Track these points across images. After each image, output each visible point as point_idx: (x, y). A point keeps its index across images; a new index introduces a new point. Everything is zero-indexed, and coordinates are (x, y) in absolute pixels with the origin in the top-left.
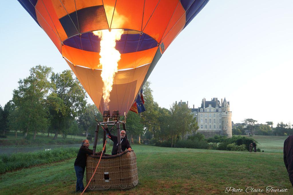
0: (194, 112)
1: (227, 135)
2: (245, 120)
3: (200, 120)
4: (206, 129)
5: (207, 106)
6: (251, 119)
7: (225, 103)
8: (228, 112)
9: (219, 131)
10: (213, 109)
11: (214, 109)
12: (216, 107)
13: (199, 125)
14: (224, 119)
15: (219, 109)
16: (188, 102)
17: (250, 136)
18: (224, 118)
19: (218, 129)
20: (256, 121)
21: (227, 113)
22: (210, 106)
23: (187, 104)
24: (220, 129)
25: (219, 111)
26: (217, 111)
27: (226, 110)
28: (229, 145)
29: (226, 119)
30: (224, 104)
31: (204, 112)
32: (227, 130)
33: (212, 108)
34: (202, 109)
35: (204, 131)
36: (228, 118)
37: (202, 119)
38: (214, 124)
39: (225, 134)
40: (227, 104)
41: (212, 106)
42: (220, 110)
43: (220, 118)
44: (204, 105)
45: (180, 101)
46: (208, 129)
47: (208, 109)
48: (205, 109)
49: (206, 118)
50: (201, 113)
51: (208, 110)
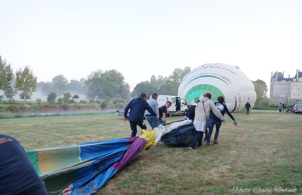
0: (289, 81)
3: (292, 89)
4: (298, 97)
5: (300, 76)
13: (292, 93)
23: (283, 74)
31: (297, 82)
34: (295, 79)
35: (297, 99)
37: (295, 88)
44: (298, 76)
45: (276, 72)
46: (301, 97)
48: (298, 80)
49: (299, 87)
50: (294, 83)
51: (301, 80)
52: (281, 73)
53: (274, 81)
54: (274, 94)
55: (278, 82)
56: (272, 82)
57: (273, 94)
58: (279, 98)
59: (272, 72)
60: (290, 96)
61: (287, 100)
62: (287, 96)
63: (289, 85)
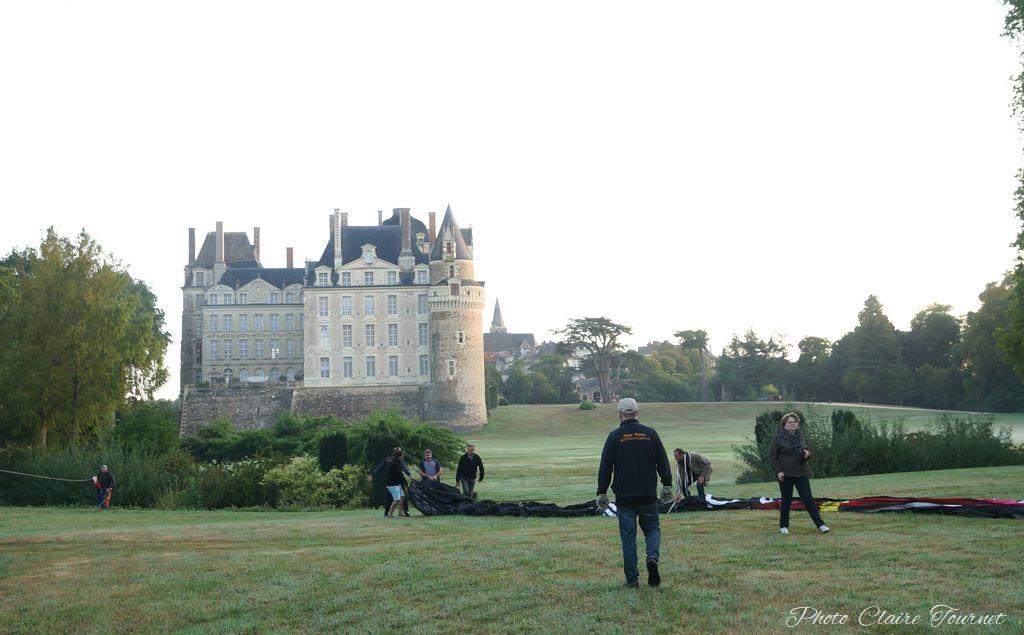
0: (291, 287)
1: (458, 408)
2: (570, 326)
3: (312, 331)
4: (346, 382)
5: (352, 253)
6: (602, 321)
7: (447, 236)
8: (466, 283)
9: (415, 389)
10: (384, 272)
11: (393, 267)
12: (402, 259)
13: (313, 355)
14: (443, 322)
15: (416, 270)
16: (257, 231)
17: (582, 408)
18: (443, 315)
19: (413, 380)
20: (627, 330)
21: (455, 289)
22: (369, 253)
23: (257, 246)
24: (423, 379)
25: (416, 281)
26: (407, 280)
27: (452, 276)
28: (274, 471)
29: (452, 321)
30: (445, 245)
31: (335, 285)
32: (455, 381)
33: (380, 263)
34: (324, 269)
35: (338, 389)
36: (464, 317)
37: (324, 328)
38: (393, 350)
39: (450, 406)
40: (462, 240)
41: (381, 255)
42: (421, 273)
43: (423, 318)
44: (338, 249)
45: (215, 230)
46: (359, 381)
47: (356, 271)
48: (340, 272)
49: (347, 319)
50: (319, 294)
51: (358, 278)
52: (243, 237)
53: (206, 289)
54: (210, 369)
55: (228, 289)
56: (194, 293)
57: (200, 370)
58: (236, 386)
59: (192, 232)
60: (299, 378)
61: (285, 398)
62: (283, 378)
63: (289, 310)
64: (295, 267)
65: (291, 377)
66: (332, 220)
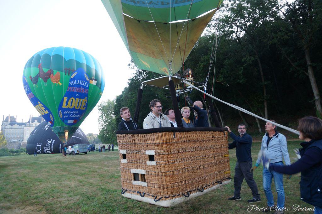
0: (22, 126)
5: (33, 121)
13: (25, 137)
16: (16, 116)
22: (36, 121)
23: (16, 119)
31: (30, 126)
34: (28, 124)
41: (38, 122)
45: (8, 116)
47: (34, 124)
48: (31, 124)
50: (27, 127)
52: (13, 117)
53: (6, 125)
55: (11, 126)
56: (4, 126)
58: (11, 142)
59: (4, 116)
60: (23, 141)
61: (20, 144)
62: (20, 141)
63: (21, 129)
64: (23, 122)
65: (21, 140)
66: (30, 116)
